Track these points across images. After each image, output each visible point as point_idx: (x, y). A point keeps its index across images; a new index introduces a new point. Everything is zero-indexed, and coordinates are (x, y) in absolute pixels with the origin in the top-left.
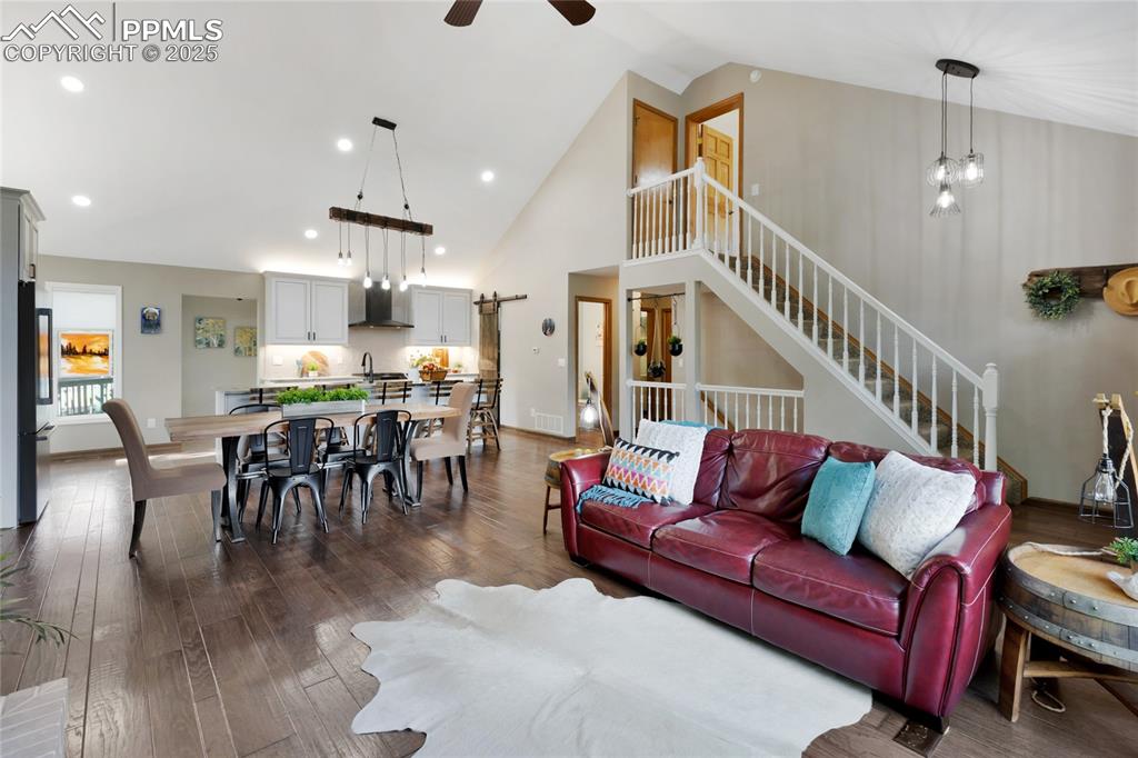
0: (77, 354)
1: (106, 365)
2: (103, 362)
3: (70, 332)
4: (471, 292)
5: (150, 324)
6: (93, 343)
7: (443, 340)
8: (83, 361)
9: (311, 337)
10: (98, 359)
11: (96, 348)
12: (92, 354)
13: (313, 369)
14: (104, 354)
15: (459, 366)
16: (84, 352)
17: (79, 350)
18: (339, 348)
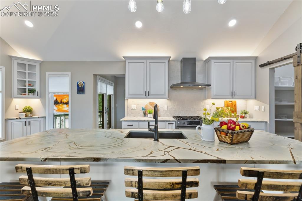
0: (59, 103)
1: (68, 108)
2: (67, 107)
3: (57, 94)
4: (256, 59)
5: (81, 90)
6: (63, 99)
7: (233, 95)
8: (61, 106)
9: (147, 95)
10: (65, 105)
11: (65, 101)
12: (64, 103)
13: (150, 113)
14: (67, 103)
15: (245, 113)
16: (61, 103)
17: (59, 101)
18: (166, 100)
